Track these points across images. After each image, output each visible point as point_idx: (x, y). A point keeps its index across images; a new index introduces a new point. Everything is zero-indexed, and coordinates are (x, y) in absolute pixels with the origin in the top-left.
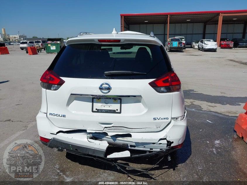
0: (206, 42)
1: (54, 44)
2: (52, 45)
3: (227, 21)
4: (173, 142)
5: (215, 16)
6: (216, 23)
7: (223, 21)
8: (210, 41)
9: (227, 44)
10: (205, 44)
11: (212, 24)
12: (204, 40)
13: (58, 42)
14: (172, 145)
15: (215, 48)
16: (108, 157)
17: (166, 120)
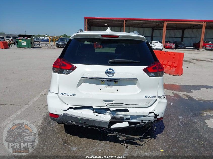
0: (154, 43)
1: (25, 40)
2: (23, 40)
3: (170, 28)
4: (158, 115)
5: (160, 23)
6: (162, 28)
7: (167, 27)
8: (157, 42)
9: (170, 46)
10: (154, 45)
11: (158, 29)
12: (153, 42)
13: (29, 38)
14: (158, 117)
15: (162, 48)
16: (112, 127)
17: (154, 98)
